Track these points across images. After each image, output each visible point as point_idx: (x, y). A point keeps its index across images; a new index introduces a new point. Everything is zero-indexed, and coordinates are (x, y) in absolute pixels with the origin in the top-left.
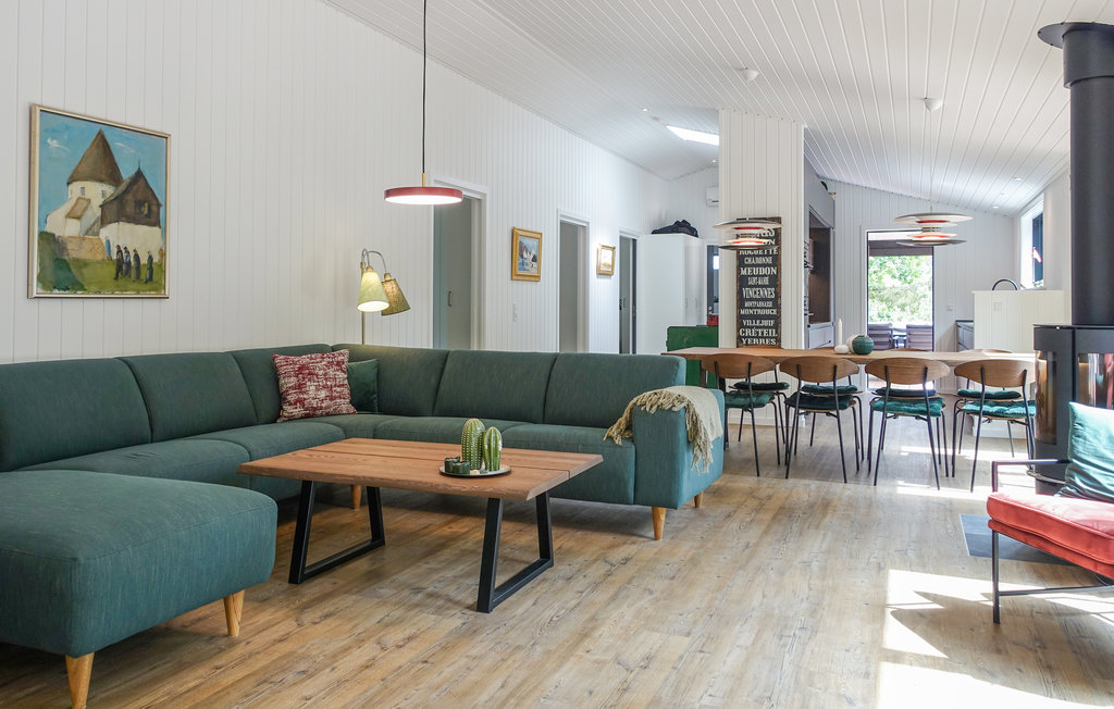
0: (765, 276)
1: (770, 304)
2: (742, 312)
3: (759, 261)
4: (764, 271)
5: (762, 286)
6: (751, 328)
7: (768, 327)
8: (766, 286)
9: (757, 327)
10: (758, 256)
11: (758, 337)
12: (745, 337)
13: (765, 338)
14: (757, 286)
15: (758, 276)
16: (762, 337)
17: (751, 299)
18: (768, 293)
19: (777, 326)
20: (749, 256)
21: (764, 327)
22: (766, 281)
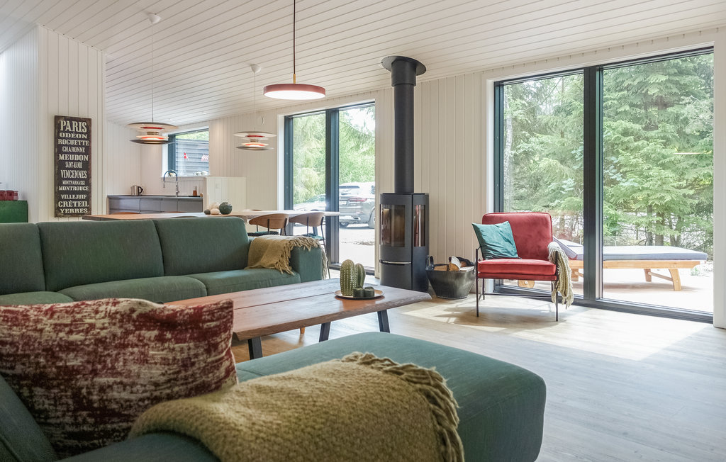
0: (79, 161)
1: (83, 183)
2: (61, 189)
3: (74, 149)
4: (78, 157)
5: (77, 169)
6: (68, 200)
7: (82, 200)
8: (80, 169)
9: (73, 200)
10: (74, 146)
11: (73, 208)
12: (62, 208)
13: (79, 208)
14: (73, 169)
15: (74, 161)
16: (77, 208)
17: (68, 179)
18: (83, 174)
19: (88, 199)
20: (66, 145)
21: (78, 200)
22: (80, 165)
